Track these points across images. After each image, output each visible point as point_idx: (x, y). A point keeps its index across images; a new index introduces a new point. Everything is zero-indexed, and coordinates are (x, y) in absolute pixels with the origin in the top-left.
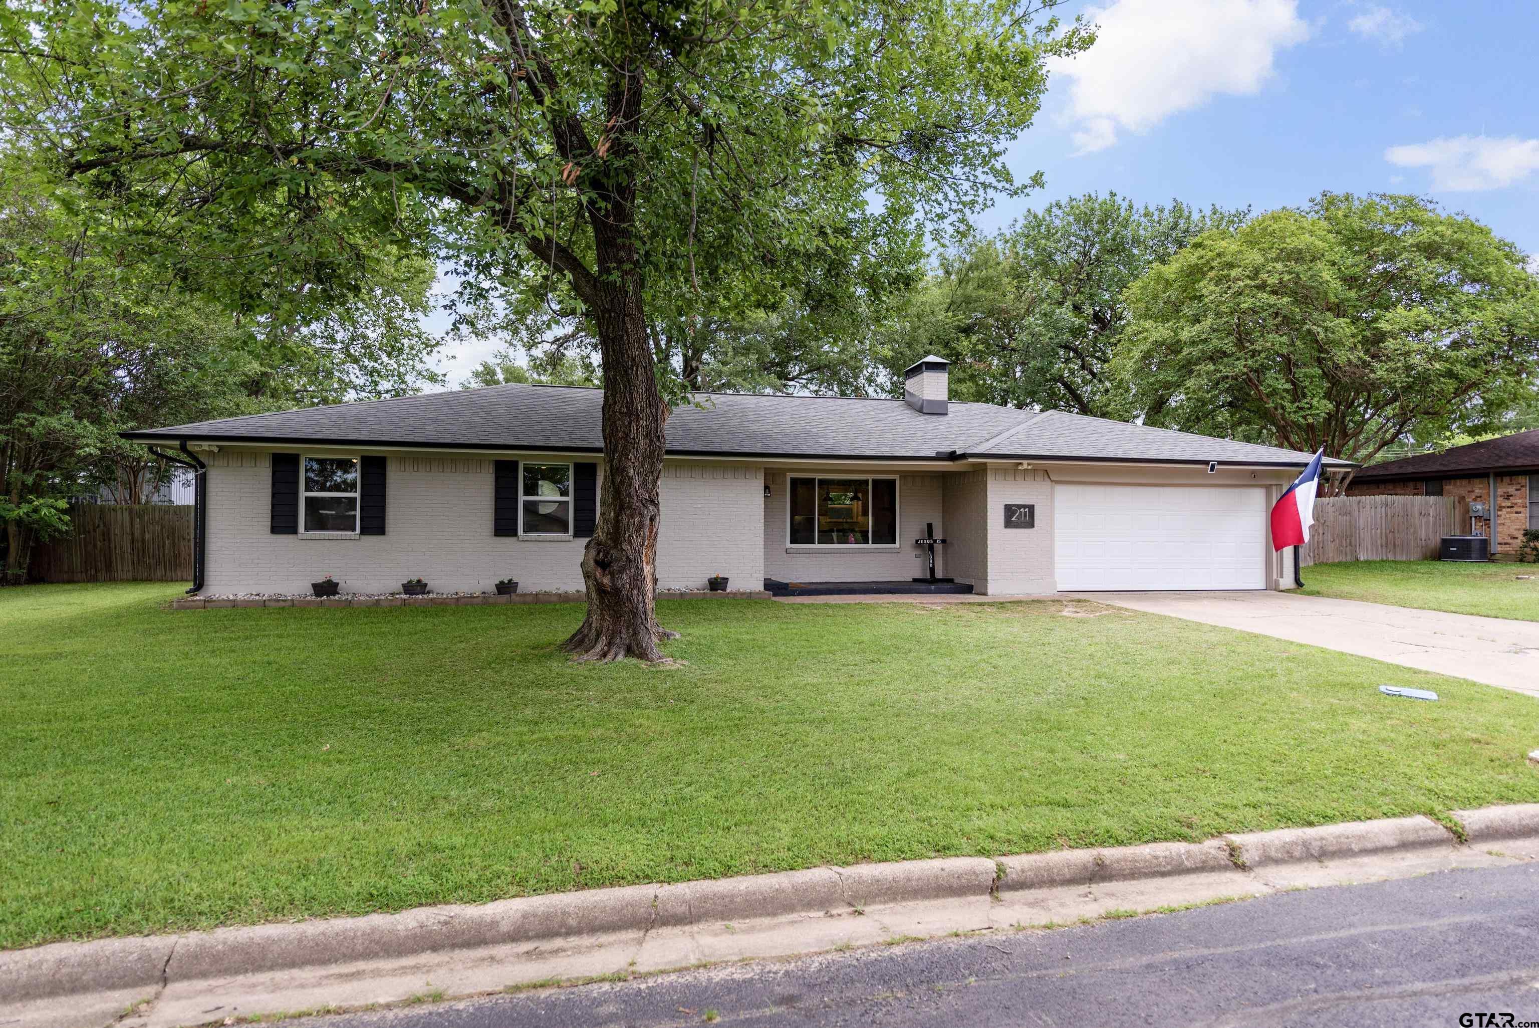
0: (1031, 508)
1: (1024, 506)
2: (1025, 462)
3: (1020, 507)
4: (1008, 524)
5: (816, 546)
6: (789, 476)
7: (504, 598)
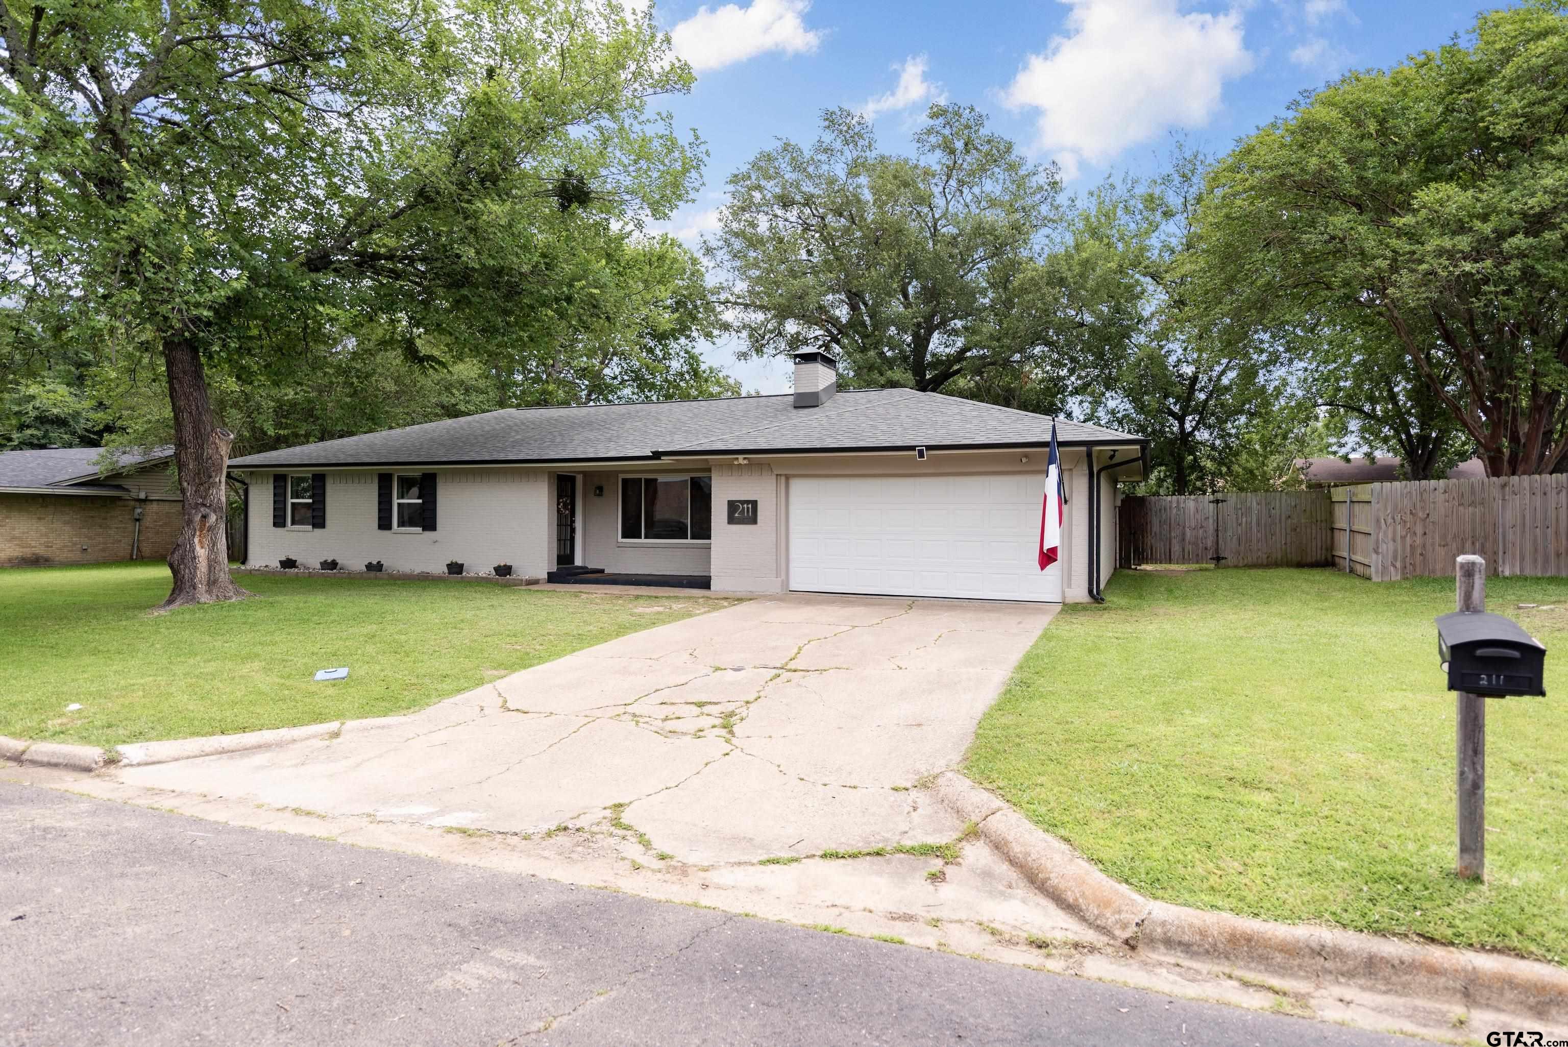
0: (754, 503)
1: (748, 502)
2: (741, 457)
3: (743, 502)
4: (731, 520)
5: (643, 540)
6: (621, 476)
7: (372, 574)
